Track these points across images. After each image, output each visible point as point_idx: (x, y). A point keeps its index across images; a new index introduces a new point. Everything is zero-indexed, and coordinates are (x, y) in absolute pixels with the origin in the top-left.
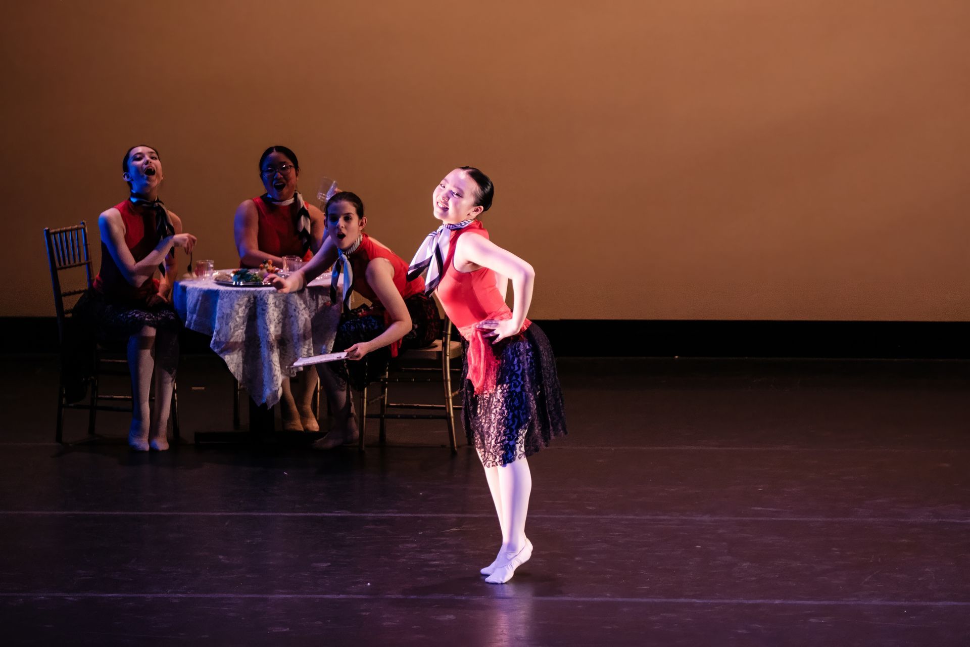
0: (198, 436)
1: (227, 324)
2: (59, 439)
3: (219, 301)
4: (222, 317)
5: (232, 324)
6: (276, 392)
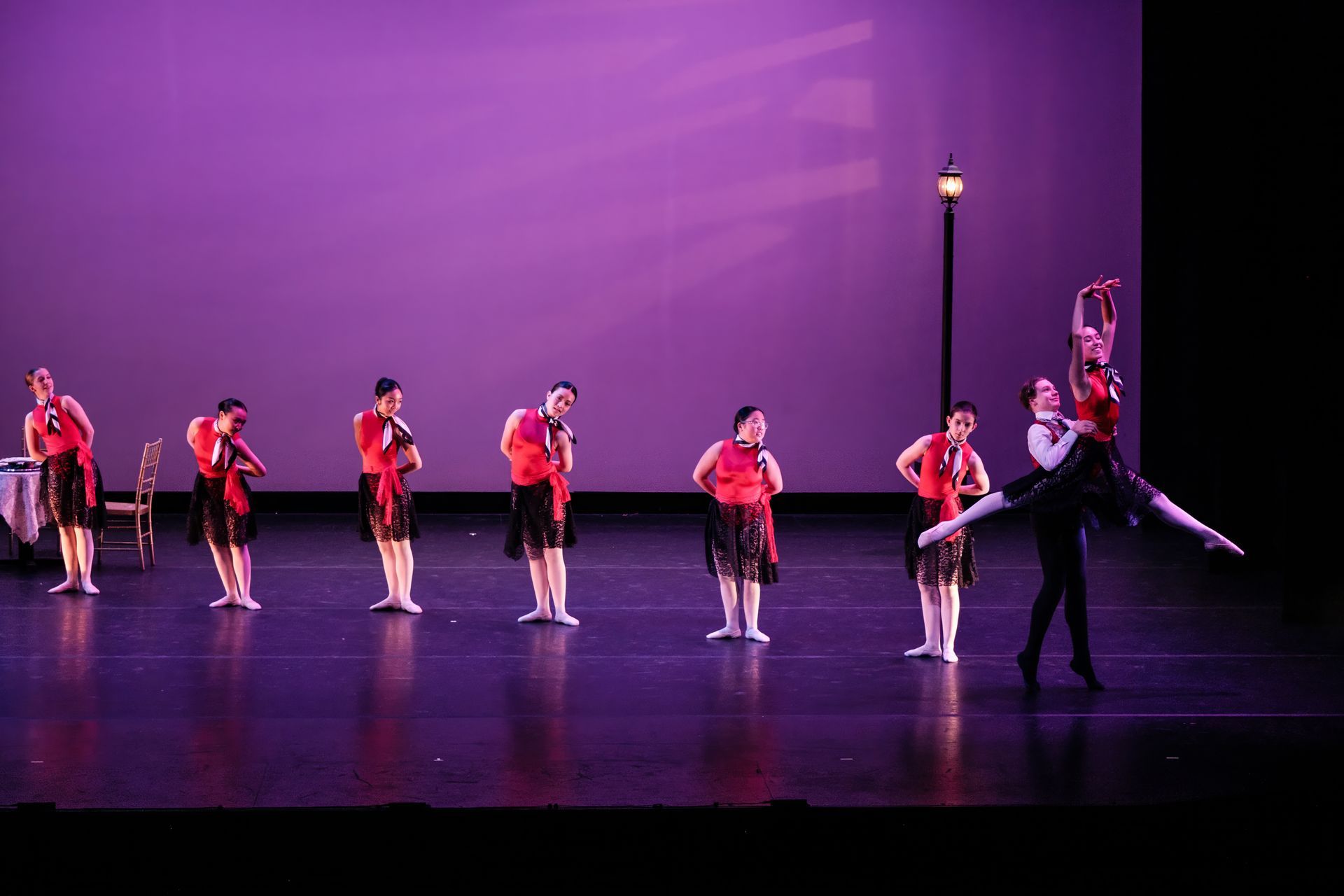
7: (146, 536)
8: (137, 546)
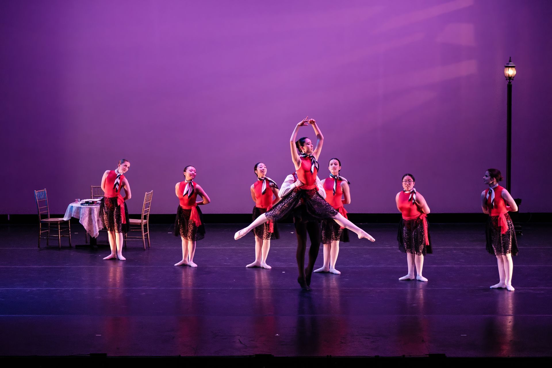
0: (76, 246)
1: (84, 216)
2: (39, 247)
3: (81, 210)
4: (82, 214)
5: (85, 216)
6: (97, 233)
7: (146, 234)
8: (142, 238)
